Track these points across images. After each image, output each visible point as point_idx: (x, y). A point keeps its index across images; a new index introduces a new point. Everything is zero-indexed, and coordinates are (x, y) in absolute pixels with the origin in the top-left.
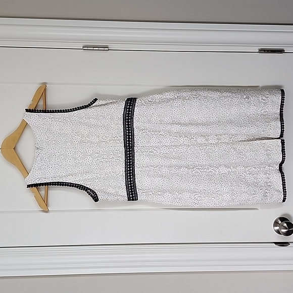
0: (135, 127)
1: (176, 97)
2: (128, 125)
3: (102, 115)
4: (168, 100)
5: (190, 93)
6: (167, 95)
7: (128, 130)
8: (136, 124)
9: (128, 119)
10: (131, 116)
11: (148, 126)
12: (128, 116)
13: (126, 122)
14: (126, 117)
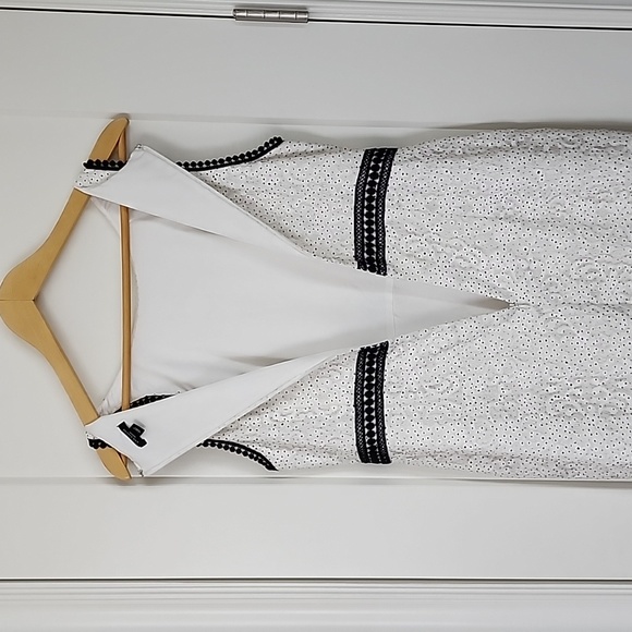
0: (390, 223)
1: (514, 143)
2: (369, 215)
3: (296, 182)
4: (490, 152)
5: (555, 136)
6: (489, 140)
7: (367, 230)
8: (390, 216)
9: (370, 199)
10: (378, 192)
11: (426, 221)
12: (371, 191)
13: (363, 207)
14: (364, 191)
